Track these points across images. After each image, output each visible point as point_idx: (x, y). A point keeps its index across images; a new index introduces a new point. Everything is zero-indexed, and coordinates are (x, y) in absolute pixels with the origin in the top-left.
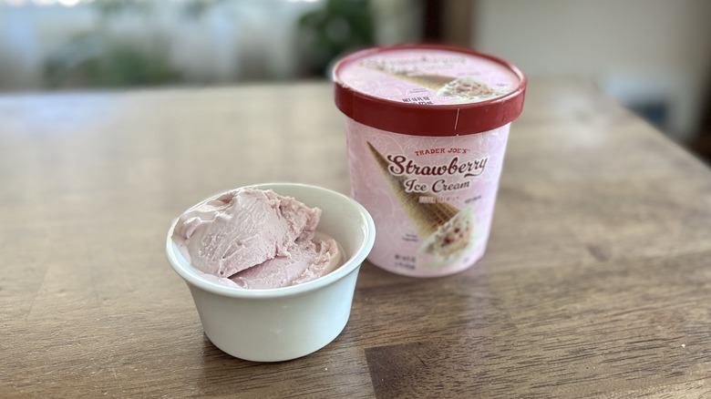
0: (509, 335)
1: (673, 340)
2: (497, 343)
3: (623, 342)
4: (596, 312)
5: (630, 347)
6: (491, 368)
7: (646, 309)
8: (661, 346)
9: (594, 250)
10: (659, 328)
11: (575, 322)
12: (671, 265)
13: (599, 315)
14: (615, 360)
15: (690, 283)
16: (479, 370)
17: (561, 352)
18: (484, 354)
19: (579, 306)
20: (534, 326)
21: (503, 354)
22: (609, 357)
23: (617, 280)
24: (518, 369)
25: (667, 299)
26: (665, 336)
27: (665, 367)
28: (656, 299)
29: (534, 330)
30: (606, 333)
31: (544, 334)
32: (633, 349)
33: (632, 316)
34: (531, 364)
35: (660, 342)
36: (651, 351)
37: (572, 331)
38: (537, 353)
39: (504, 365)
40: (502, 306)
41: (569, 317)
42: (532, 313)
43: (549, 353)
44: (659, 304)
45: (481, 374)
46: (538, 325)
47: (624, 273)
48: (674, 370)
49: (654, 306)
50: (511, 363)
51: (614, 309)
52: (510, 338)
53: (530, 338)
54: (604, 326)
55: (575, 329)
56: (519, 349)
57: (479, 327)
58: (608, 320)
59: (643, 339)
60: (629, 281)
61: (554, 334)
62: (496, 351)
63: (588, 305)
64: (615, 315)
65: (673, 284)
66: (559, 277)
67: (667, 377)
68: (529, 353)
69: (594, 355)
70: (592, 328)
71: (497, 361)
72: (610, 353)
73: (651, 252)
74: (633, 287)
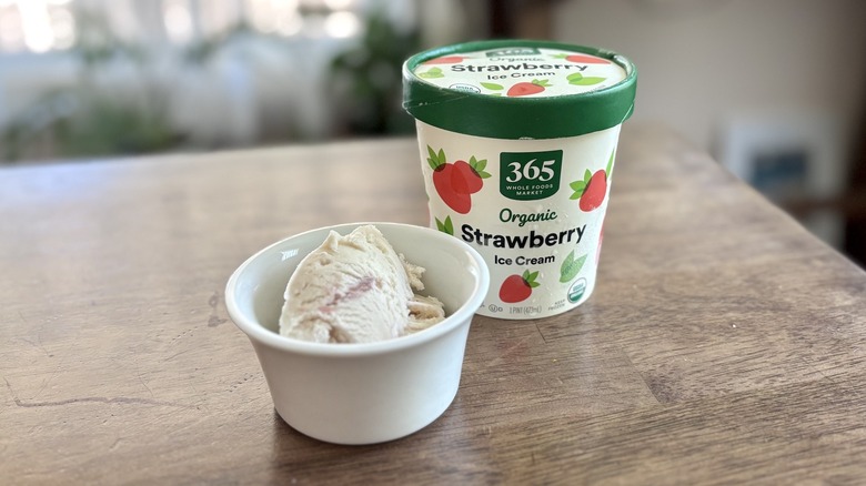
19: (624, 481)
23: (686, 435)
28: (745, 465)
44: (748, 474)
49: (742, 476)
63: (639, 478)
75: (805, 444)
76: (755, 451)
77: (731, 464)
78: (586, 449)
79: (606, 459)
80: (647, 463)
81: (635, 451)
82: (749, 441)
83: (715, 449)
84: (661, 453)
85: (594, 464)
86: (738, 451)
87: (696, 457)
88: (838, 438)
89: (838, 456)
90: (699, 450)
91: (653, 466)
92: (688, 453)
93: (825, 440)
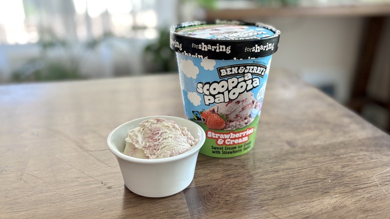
0: (250, 180)
1: (325, 179)
2: (244, 184)
3: (302, 181)
4: (290, 169)
5: (306, 183)
6: (242, 194)
7: (313, 167)
8: (320, 182)
9: (289, 143)
10: (319, 174)
11: (281, 173)
12: (325, 148)
13: (291, 170)
14: (299, 188)
15: (334, 155)
16: (236, 195)
17: (274, 186)
18: (238, 188)
19: (282, 167)
20: (261, 176)
21: (247, 188)
22: (296, 187)
23: (300, 155)
24: (254, 194)
25: (323, 162)
26: (321, 178)
27: (321, 190)
28: (318, 162)
29: (262, 177)
30: (294, 178)
31: (266, 179)
32: (307, 184)
33: (307, 170)
34: (260, 191)
35: (319, 180)
36: (315, 184)
37: (279, 177)
38: (263, 187)
39: (248, 193)
40: (246, 168)
41: (278, 172)
42: (260, 170)
43: (268, 187)
44: (320, 165)
45: (237, 197)
46: (263, 175)
47: (304, 152)
48: (325, 191)
49: (317, 165)
50: (250, 192)
51: (299, 167)
52: (251, 181)
53: (259, 181)
54: (294, 175)
55: (280, 176)
56: (254, 185)
57: (236, 177)
58: (296, 172)
59: (312, 179)
60: (306, 155)
61: (270, 179)
62: (244, 187)
63: (286, 166)
64: (300, 170)
65: (326, 156)
66: (273, 155)
67: (322, 194)
68: (259, 187)
69: (289, 187)
70: (288, 176)
71: (244, 191)
72: (297, 185)
73: (315, 143)
74: (307, 158)
75: (336, 157)
76: (321, 159)
77: (314, 162)
78: (270, 159)
79: (276, 162)
80: (289, 162)
81: (285, 160)
82: (319, 157)
83: (309, 159)
84: (293, 160)
85: (273, 163)
86: (316, 159)
87: (303, 161)
88: (345, 156)
89: (345, 160)
90: (304, 159)
91: (291, 163)
92: (301, 160)
93: (341, 156)
